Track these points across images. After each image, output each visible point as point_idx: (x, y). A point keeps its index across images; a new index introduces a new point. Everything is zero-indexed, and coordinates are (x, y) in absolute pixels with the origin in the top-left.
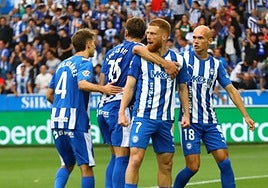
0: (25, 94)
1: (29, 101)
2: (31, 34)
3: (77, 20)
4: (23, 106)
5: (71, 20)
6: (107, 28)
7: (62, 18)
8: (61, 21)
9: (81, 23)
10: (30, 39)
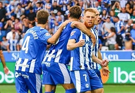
0: (15, 51)
1: (17, 56)
2: (19, 13)
3: (48, 4)
4: (12, 59)
5: (44, 4)
6: (67, 10)
7: (38, 3)
8: (37, 5)
9: (50, 6)
10: (18, 16)
